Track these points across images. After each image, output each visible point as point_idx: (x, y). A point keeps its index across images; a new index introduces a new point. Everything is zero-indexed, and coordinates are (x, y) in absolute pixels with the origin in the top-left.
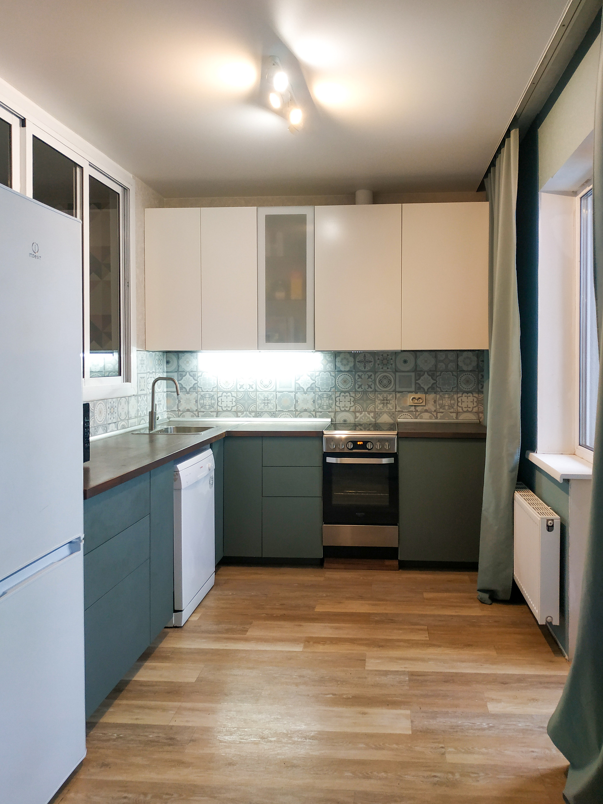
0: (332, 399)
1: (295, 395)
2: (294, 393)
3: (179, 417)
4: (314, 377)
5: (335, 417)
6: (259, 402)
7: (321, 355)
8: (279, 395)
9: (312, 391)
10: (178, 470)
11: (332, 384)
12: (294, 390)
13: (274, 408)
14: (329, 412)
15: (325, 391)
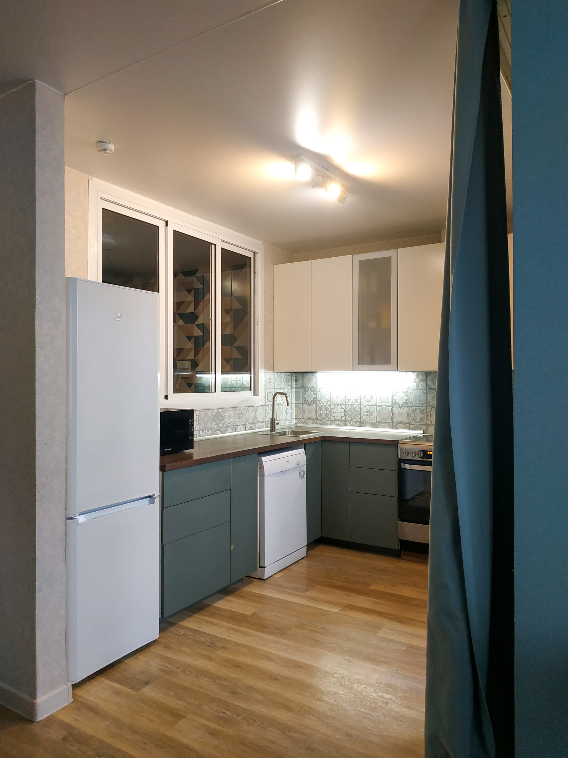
0: (424, 413)
1: (392, 409)
2: (391, 407)
3: (303, 423)
4: (408, 393)
5: (426, 430)
6: (362, 414)
7: (414, 374)
8: (378, 408)
9: (406, 406)
10: (262, 461)
11: (424, 399)
12: (391, 405)
13: (375, 419)
14: (421, 425)
15: (418, 406)
